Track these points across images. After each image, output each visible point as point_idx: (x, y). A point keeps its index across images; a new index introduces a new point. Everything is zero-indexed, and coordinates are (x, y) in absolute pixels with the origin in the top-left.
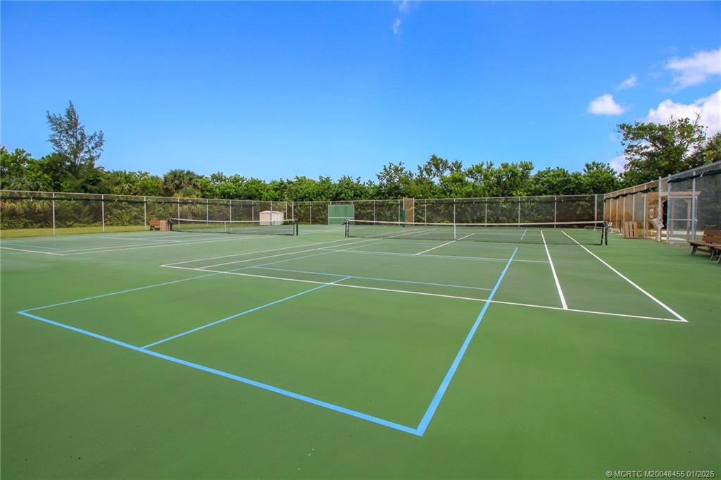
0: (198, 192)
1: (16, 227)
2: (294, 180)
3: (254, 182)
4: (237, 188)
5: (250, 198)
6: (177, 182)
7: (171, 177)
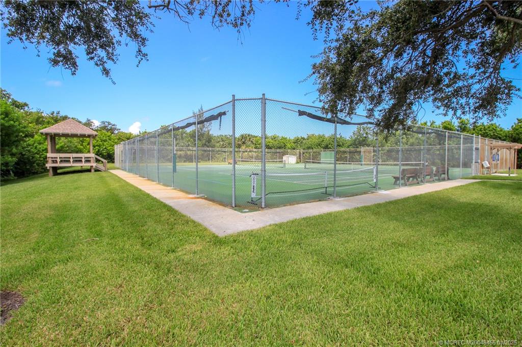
0: (254, 146)
1: (181, 162)
2: (306, 137)
3: (283, 138)
4: (274, 142)
5: (280, 148)
6: (243, 140)
7: (241, 138)
